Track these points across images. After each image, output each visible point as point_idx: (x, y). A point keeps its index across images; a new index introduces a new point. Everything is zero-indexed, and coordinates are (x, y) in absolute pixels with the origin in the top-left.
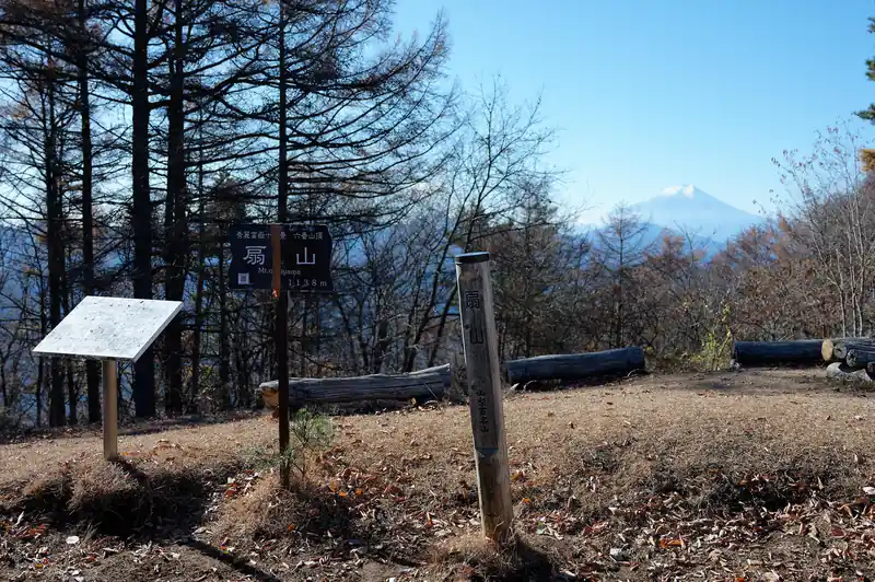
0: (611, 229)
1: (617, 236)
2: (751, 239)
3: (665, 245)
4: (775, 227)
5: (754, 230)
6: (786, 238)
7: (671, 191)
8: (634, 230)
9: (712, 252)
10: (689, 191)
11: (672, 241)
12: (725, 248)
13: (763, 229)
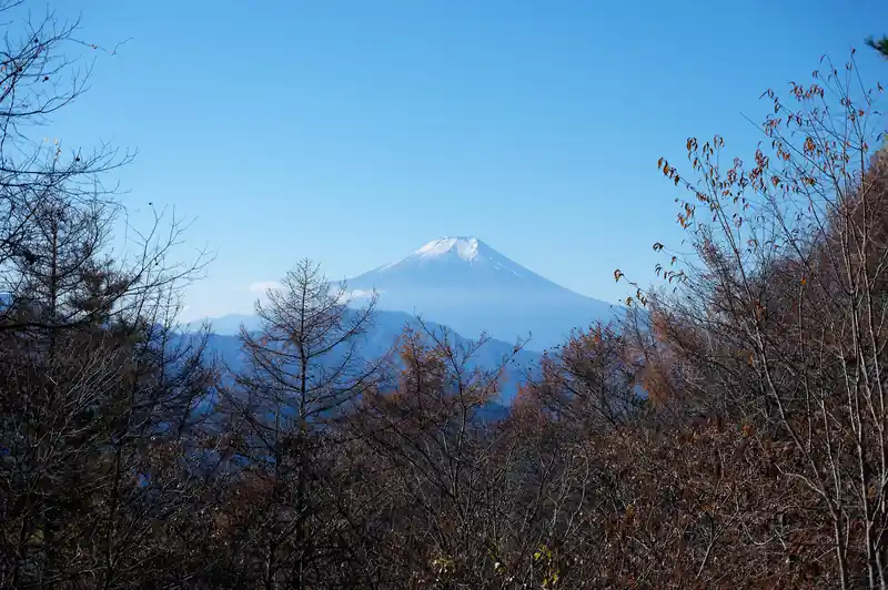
0: (280, 333)
1: (293, 347)
2: (592, 354)
3: (406, 368)
4: (643, 329)
5: (598, 336)
6: (667, 353)
7: (430, 248)
8: (334, 334)
9: (508, 396)
10: (470, 251)
11: (424, 357)
12: (537, 375)
13: (618, 331)
